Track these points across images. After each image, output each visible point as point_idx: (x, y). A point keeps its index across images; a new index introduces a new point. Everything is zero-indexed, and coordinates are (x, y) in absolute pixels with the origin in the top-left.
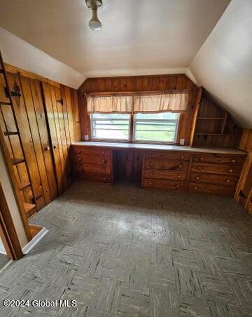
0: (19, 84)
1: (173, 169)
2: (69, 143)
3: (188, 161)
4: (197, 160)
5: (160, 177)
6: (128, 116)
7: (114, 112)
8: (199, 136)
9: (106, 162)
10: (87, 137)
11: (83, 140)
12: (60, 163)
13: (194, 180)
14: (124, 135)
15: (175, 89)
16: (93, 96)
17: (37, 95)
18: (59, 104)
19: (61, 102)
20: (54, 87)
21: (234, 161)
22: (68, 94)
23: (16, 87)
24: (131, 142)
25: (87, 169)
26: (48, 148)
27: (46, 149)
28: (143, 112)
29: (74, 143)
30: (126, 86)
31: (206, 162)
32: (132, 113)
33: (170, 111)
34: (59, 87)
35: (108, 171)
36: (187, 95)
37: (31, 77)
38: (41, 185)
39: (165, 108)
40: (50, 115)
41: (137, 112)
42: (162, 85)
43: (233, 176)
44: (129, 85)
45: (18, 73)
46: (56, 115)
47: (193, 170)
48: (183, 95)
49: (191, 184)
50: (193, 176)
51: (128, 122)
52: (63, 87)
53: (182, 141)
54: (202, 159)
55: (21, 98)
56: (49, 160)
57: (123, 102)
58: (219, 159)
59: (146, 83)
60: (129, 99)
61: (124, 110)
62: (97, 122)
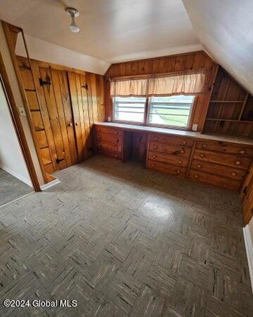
0: (50, 76)
1: (175, 153)
2: (92, 123)
3: (191, 147)
4: (200, 147)
5: (163, 160)
6: (144, 100)
7: (131, 95)
8: (215, 122)
9: (118, 141)
10: (109, 119)
11: (106, 121)
12: (81, 137)
13: (195, 167)
14: (140, 118)
15: (191, 69)
16: (115, 81)
17: (63, 82)
18: (84, 90)
19: (86, 87)
20: (79, 75)
21: (242, 152)
22: (93, 80)
23: (48, 78)
24: (145, 124)
25: (104, 145)
26: (71, 124)
27: (69, 125)
28: (156, 95)
29: (96, 123)
30: (143, 69)
31: (209, 150)
32: (147, 96)
33: (183, 93)
34: (85, 74)
35: (120, 149)
36: (203, 75)
37: (59, 69)
38: (64, 151)
39: (179, 91)
40: (74, 99)
41: (151, 95)
42: (178, 66)
43: (241, 169)
44: (146, 68)
45: (50, 67)
46: (80, 98)
47: (195, 157)
48: (199, 75)
49: (191, 171)
50: (195, 163)
51: (143, 105)
52: (88, 75)
53: (195, 127)
54: (205, 146)
55: (51, 86)
56: (71, 133)
57: (139, 85)
58: (225, 148)
59: (162, 64)
60: (144, 82)
61: (139, 93)
62: (120, 105)
